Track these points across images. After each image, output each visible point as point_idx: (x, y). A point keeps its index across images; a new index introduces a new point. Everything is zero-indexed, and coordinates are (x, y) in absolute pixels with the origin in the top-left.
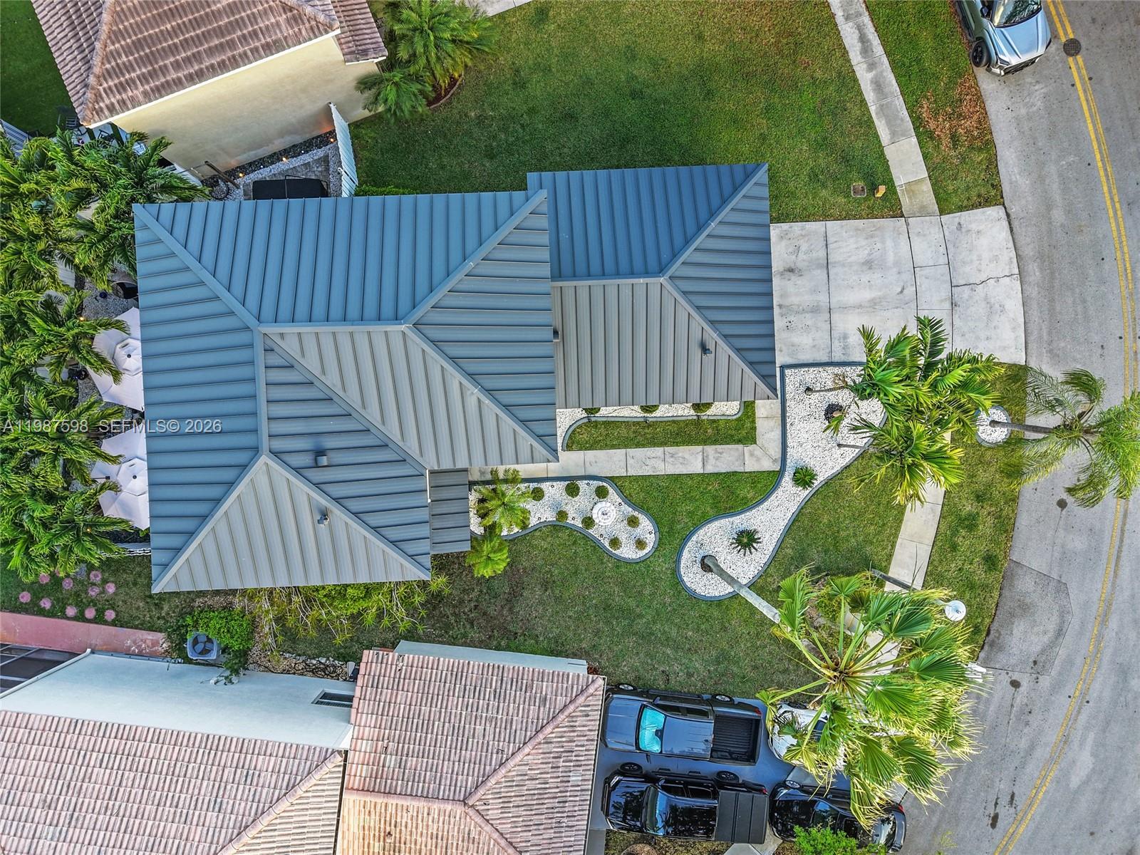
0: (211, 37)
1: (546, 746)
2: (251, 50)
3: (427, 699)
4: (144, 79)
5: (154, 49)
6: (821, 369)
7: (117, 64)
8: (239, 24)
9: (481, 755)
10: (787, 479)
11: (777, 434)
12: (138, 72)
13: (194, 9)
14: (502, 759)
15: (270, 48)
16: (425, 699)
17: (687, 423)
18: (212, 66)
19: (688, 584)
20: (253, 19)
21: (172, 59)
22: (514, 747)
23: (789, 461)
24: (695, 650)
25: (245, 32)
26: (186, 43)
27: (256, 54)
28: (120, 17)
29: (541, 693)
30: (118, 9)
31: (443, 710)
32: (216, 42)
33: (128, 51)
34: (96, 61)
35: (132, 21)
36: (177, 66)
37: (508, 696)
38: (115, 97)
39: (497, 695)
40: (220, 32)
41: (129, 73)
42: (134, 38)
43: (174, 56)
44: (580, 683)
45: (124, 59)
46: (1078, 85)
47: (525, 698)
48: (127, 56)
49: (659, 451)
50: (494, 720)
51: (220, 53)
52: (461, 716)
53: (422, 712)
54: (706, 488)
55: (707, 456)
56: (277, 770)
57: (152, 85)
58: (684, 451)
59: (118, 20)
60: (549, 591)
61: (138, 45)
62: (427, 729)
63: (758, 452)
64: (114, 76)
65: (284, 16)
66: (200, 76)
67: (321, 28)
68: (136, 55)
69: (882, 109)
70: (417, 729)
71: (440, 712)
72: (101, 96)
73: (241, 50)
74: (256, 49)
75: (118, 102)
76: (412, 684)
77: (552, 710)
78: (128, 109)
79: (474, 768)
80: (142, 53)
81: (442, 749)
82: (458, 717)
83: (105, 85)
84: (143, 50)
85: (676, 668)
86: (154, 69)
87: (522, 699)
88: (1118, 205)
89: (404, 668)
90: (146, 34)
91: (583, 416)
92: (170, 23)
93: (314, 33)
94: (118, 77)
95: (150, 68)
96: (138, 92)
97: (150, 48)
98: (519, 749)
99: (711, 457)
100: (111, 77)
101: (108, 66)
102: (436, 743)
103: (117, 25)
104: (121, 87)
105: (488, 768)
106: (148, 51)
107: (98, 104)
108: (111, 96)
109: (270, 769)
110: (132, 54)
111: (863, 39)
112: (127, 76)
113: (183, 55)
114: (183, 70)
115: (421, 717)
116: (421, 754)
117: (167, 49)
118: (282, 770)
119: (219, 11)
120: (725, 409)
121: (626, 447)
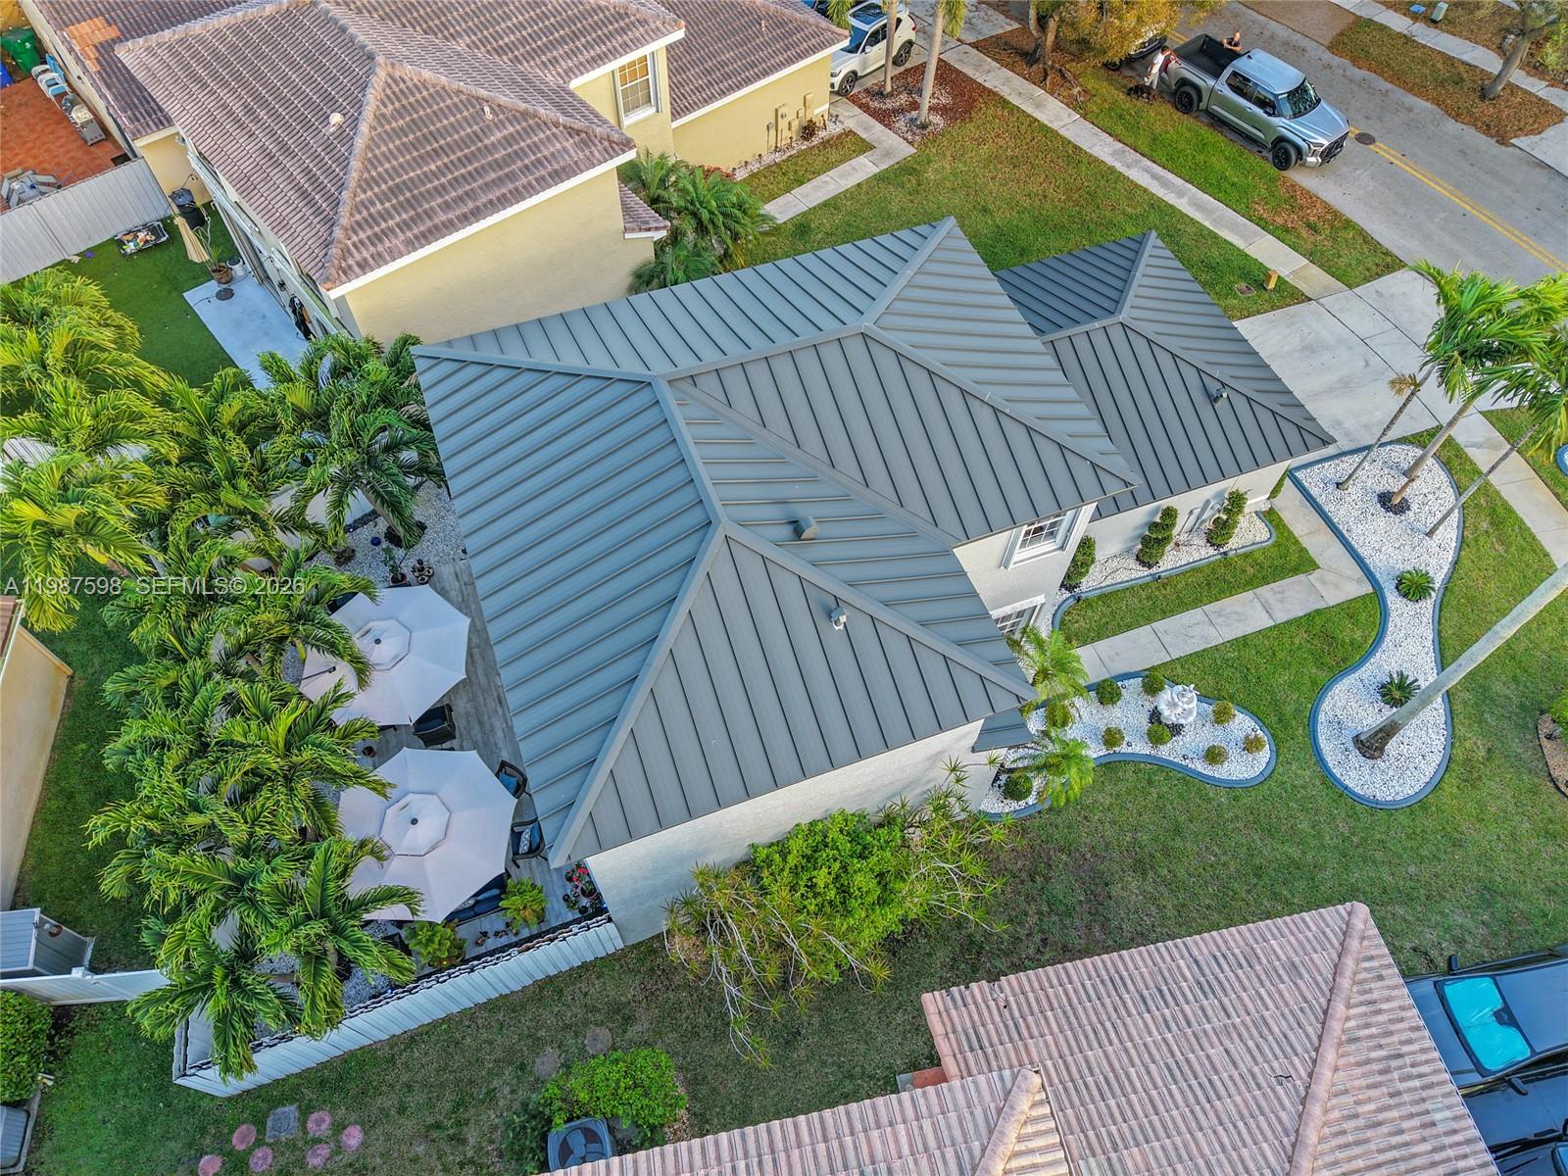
0: (486, 172)
1: (1353, 1047)
2: (536, 180)
3: (1086, 1037)
4: (404, 226)
5: (415, 192)
6: (1337, 461)
7: (370, 215)
8: (518, 155)
9: (1254, 1098)
10: (1393, 599)
11: (1337, 547)
12: (398, 219)
13: (463, 146)
14: (1297, 1091)
15: (558, 176)
16: (1082, 1038)
17: (1212, 567)
18: (491, 202)
19: (1358, 790)
20: (534, 148)
21: (440, 200)
22: (1303, 1061)
23: (1378, 576)
24: (1440, 895)
25: (527, 161)
26: (456, 182)
27: (543, 183)
28: (372, 163)
29: (1279, 959)
30: (370, 155)
31: (1129, 1044)
32: (493, 175)
33: (383, 198)
34: (344, 210)
35: (387, 166)
36: (446, 207)
37: (1225, 983)
38: (367, 250)
39: (1206, 988)
40: (497, 165)
41: (385, 221)
42: (390, 183)
43: (442, 196)
44: (1331, 922)
45: (379, 206)
46: (1394, 161)
47: (1258, 977)
48: (382, 203)
49: (1196, 615)
50: (1231, 1029)
51: (498, 187)
52: (1168, 1045)
53: (1092, 1060)
54: (1292, 643)
55: (1267, 602)
56: (921, 1148)
57: (416, 231)
58: (1231, 604)
59: (369, 167)
60: (1151, 874)
61: (396, 190)
62: (1122, 1089)
63: (1329, 577)
64: (366, 227)
65: (571, 141)
66: (476, 214)
67: (616, 148)
68: (394, 201)
69: (1215, 222)
70: (1102, 1095)
71: (1126, 1051)
72: (349, 251)
73: (524, 181)
74: (543, 178)
75: (372, 256)
76: (1043, 1021)
77: (1319, 978)
78: (386, 263)
79: (1258, 1127)
80: (401, 198)
81: (1175, 1113)
82: (1164, 1048)
83: (355, 238)
84: (403, 195)
85: (1431, 936)
86: (418, 215)
87: (1255, 979)
88: (1524, 238)
89: (1011, 999)
90: (405, 177)
91: (1065, 596)
92: (434, 162)
93: (609, 154)
94: (371, 228)
95: (412, 213)
96: (397, 242)
97: (411, 191)
98: (1315, 1062)
99: (1272, 601)
100: (362, 229)
101: (358, 217)
102: (1154, 1107)
103: (369, 172)
104: (376, 239)
105: (1283, 1115)
106: (408, 194)
107: (345, 260)
108: (363, 249)
109: (906, 1150)
110: (389, 201)
111: (1154, 176)
112: (383, 225)
113: (454, 194)
114: (454, 210)
115: (1097, 1070)
116: (1140, 1138)
117: (432, 191)
118: (932, 1143)
119: (493, 144)
120: (1251, 537)
121: (1149, 621)
